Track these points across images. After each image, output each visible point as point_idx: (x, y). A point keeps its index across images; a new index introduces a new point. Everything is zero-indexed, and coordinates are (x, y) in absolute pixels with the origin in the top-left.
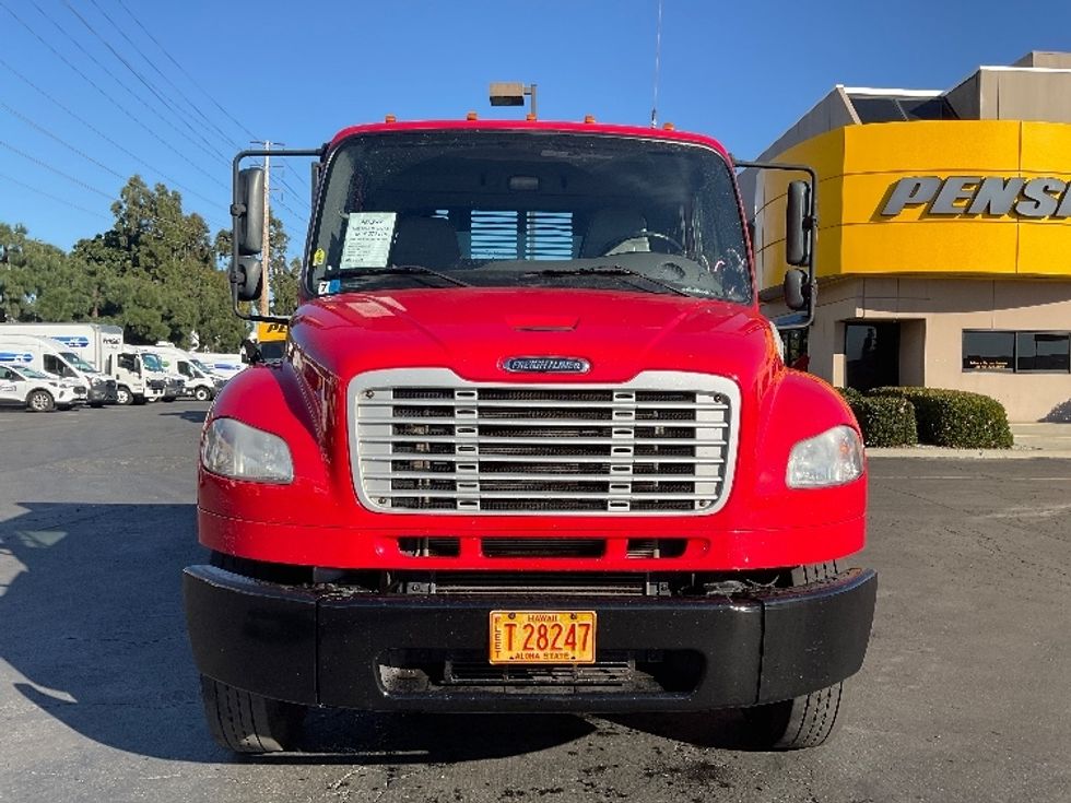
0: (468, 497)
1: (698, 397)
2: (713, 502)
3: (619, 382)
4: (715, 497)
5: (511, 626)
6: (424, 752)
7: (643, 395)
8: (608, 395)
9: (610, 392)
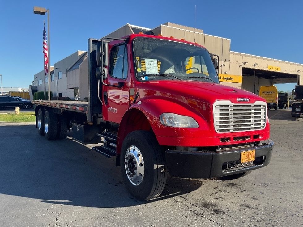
0: (231, 129)
1: (261, 106)
2: (263, 127)
3: (253, 103)
4: (264, 126)
5: (244, 155)
6: (180, 192)
7: (255, 106)
8: (250, 106)
9: (251, 105)
